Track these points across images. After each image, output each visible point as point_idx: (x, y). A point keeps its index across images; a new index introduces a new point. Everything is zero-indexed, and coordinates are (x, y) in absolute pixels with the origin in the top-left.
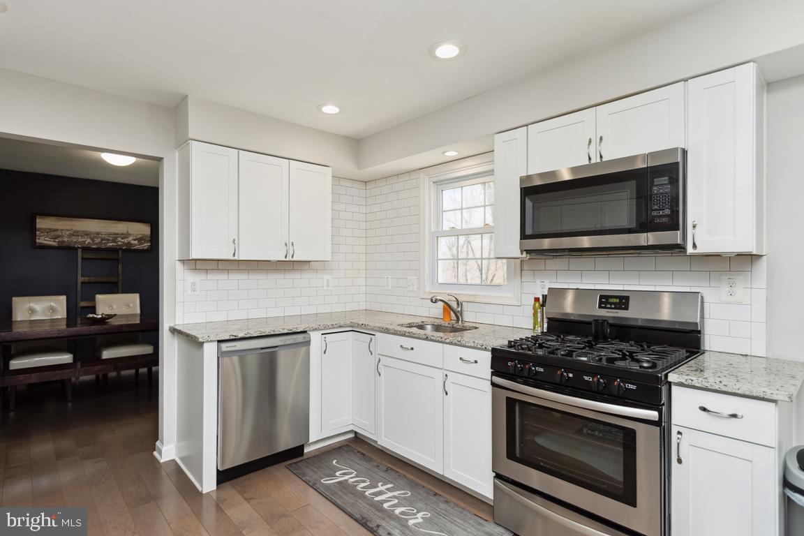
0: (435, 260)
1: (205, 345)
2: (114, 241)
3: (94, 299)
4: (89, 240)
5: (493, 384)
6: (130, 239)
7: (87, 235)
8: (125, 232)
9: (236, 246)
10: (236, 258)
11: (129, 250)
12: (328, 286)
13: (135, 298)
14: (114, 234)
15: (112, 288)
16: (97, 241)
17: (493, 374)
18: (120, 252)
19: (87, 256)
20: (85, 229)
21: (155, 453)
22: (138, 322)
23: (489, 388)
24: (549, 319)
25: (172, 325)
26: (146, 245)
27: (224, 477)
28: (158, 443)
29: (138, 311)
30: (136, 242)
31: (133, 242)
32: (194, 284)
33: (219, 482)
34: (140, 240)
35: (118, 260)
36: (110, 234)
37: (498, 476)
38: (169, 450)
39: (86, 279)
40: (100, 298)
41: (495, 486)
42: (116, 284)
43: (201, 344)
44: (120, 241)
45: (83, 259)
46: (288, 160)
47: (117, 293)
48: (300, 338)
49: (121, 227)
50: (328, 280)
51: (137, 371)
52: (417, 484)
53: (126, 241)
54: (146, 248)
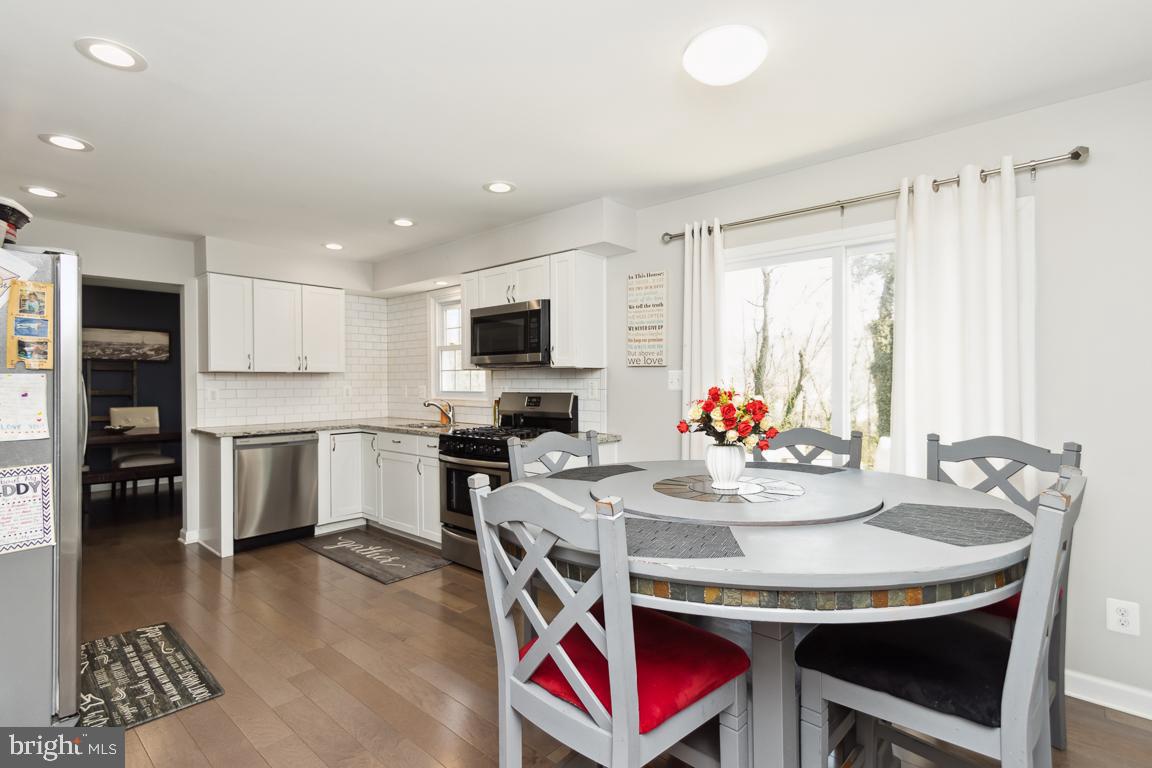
0: (438, 372)
1: (222, 440)
2: (128, 351)
3: (108, 414)
4: (99, 351)
5: (440, 460)
6: (146, 349)
7: (96, 345)
8: (140, 342)
9: (251, 361)
10: (251, 370)
11: (145, 362)
12: (348, 395)
13: (154, 412)
14: (128, 344)
15: (126, 401)
16: (108, 352)
17: (440, 453)
18: (135, 364)
19: (97, 367)
20: (95, 339)
21: (180, 539)
22: (157, 432)
23: (437, 463)
24: (503, 416)
25: (194, 428)
26: (164, 356)
27: (241, 546)
28: (182, 530)
29: (157, 424)
30: (153, 353)
31: (149, 353)
32: (213, 393)
33: (236, 552)
34: (158, 350)
35: (132, 371)
36: (123, 345)
37: (446, 525)
38: (193, 534)
39: (97, 392)
40: (114, 411)
41: (443, 533)
42: (130, 397)
43: (219, 438)
44: (135, 352)
45: (93, 370)
46: (300, 286)
47: (132, 406)
48: (308, 437)
49: (135, 337)
50: (347, 391)
51: (157, 482)
52: (401, 546)
53: (141, 351)
54: (164, 359)
